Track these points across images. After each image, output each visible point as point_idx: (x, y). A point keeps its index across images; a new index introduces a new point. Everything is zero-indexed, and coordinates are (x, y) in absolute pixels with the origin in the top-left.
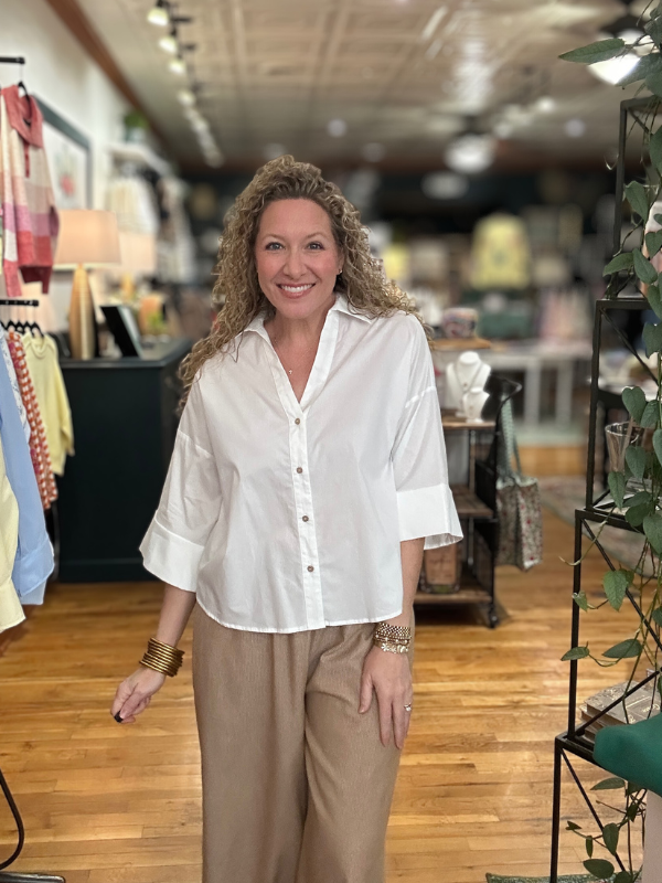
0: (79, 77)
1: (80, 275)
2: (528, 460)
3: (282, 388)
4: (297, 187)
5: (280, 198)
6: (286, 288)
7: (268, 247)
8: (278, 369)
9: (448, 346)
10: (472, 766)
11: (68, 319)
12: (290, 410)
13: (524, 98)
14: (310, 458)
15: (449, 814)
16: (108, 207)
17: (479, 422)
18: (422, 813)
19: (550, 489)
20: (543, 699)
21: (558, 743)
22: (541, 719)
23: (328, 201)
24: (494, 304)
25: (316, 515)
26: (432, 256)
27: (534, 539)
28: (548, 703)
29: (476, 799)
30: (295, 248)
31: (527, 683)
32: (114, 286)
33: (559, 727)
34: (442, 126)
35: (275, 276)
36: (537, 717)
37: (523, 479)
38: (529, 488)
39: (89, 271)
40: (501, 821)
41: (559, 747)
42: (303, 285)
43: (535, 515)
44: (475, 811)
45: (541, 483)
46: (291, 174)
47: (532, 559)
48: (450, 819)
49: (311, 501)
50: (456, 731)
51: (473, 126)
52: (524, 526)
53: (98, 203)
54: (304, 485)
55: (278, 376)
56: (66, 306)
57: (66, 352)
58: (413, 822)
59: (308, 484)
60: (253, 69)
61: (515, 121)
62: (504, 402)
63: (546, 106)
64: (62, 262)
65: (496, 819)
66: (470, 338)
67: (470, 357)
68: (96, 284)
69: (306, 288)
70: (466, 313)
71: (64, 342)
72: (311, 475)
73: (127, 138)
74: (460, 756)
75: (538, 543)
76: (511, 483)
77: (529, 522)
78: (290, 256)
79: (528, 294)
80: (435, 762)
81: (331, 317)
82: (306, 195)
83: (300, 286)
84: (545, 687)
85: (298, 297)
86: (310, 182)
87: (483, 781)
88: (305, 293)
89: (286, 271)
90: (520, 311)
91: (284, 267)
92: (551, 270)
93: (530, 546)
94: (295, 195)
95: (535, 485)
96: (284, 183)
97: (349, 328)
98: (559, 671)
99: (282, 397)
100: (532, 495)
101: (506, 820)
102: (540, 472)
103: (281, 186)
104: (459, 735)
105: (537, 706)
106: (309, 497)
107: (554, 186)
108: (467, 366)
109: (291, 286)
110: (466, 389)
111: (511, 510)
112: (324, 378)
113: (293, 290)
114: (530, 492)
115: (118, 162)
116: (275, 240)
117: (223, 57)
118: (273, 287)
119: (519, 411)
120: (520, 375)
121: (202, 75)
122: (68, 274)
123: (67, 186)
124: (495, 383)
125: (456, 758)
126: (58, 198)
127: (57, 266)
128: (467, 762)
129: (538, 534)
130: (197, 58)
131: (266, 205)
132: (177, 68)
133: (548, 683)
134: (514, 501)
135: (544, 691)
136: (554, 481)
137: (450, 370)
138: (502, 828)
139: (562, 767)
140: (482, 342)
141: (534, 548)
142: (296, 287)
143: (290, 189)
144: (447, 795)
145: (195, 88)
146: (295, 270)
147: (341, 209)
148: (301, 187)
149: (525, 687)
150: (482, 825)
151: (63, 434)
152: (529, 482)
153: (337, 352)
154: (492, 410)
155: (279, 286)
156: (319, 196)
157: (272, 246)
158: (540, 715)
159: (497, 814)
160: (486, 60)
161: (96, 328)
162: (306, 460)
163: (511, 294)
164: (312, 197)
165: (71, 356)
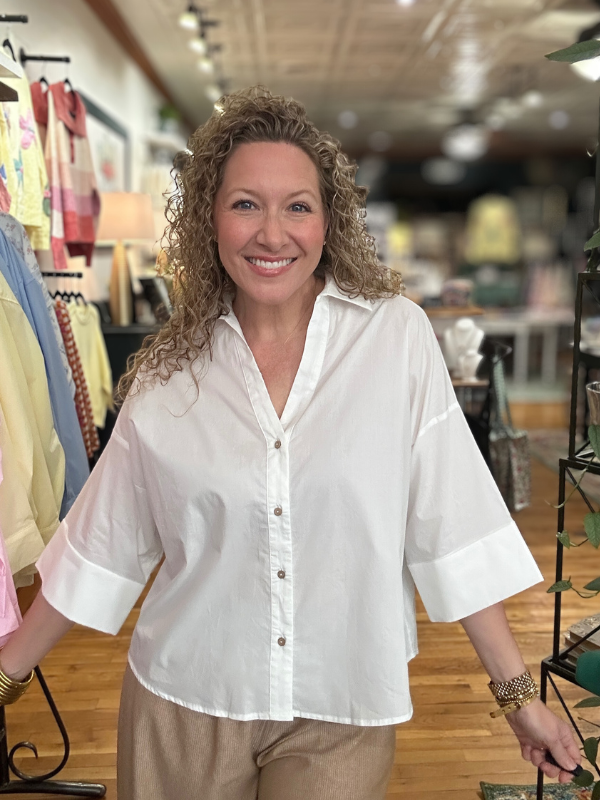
0: (118, 73)
1: (119, 250)
2: (518, 415)
3: (256, 395)
4: (278, 127)
5: (254, 140)
6: (258, 263)
7: (235, 206)
8: (252, 370)
9: (446, 313)
10: (467, 686)
11: (109, 289)
12: (268, 427)
13: (514, 92)
14: (292, 495)
15: (447, 730)
16: (143, 191)
17: (473, 380)
18: (423, 728)
19: (537, 440)
20: (531, 627)
21: (543, 665)
22: (529, 644)
23: (316, 149)
24: (487, 277)
25: (296, 570)
26: (432, 234)
27: (524, 484)
28: (534, 630)
29: (471, 715)
30: (274, 208)
31: (517, 613)
32: (150, 260)
33: (545, 652)
34: (440, 118)
35: (245, 247)
36: (525, 643)
37: (514, 432)
38: (520, 439)
39: (127, 247)
40: (494, 735)
41: (545, 669)
42: (282, 259)
43: (524, 463)
44: (471, 726)
45: (531, 435)
46: (269, 108)
47: (522, 502)
48: (448, 733)
49: (290, 549)
50: (454, 655)
51: (469, 117)
52: (516, 473)
53: (136, 186)
54: (282, 528)
55: (251, 378)
56: (107, 278)
57: (107, 319)
58: (416, 736)
59: (288, 527)
60: (273, 67)
61: (506, 113)
62: (496, 363)
63: (533, 100)
64: (103, 238)
65: (488, 733)
66: (465, 306)
67: (466, 323)
68: (133, 259)
69: (285, 263)
70: (463, 284)
71: (105, 309)
72: (293, 518)
73: (162, 128)
74: (457, 678)
75: (527, 488)
76: (502, 435)
77: (519, 469)
78: (267, 219)
79: (516, 267)
80: (435, 683)
81: (320, 305)
82: (289, 138)
83: (278, 260)
84: (532, 616)
85: (274, 275)
86: (295, 122)
87: (478, 700)
88: (282, 270)
89: (261, 239)
90: (510, 283)
91: (258, 232)
92: (537, 246)
93: (520, 490)
94: (274, 137)
95: (525, 437)
96: (260, 119)
97: (343, 317)
98: (545, 602)
99: (257, 410)
100: (523, 446)
101: (498, 735)
102: (528, 424)
103: (256, 123)
104: (455, 659)
105: (524, 633)
106: (289, 544)
107: (540, 171)
108: (463, 332)
109: (266, 260)
110: (462, 351)
111: (504, 459)
112: (313, 385)
113: (269, 265)
114: (521, 443)
115: (154, 150)
116: (246, 197)
117: (246, 57)
118: (240, 261)
119: (509, 370)
120: (510, 340)
121: (228, 72)
122: (108, 250)
123: (107, 171)
124: (489, 346)
125: (454, 679)
126: (100, 182)
127: (99, 242)
128: (463, 683)
129: (527, 480)
130: (224, 57)
131: (234, 148)
132: (206, 66)
133: (535, 612)
134: (506, 451)
135: (532, 619)
136: (541, 433)
137: (448, 335)
138: (494, 741)
139: (548, 688)
140: (475, 309)
141: (524, 493)
142: (272, 261)
143: (269, 129)
144: (446, 712)
145: (222, 85)
146: (275, 239)
147: (332, 161)
148: (282, 128)
149: (514, 616)
150: (476, 739)
151: (104, 391)
152: (519, 434)
153: (328, 351)
154: (485, 370)
155: (248, 259)
156: (305, 140)
157: (241, 204)
158: (528, 641)
159: (489, 729)
160: (480, 59)
161: (134, 298)
162: (287, 496)
163: (503, 267)
164: (297, 141)
165: (111, 322)
